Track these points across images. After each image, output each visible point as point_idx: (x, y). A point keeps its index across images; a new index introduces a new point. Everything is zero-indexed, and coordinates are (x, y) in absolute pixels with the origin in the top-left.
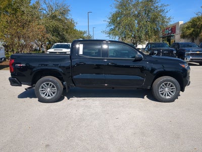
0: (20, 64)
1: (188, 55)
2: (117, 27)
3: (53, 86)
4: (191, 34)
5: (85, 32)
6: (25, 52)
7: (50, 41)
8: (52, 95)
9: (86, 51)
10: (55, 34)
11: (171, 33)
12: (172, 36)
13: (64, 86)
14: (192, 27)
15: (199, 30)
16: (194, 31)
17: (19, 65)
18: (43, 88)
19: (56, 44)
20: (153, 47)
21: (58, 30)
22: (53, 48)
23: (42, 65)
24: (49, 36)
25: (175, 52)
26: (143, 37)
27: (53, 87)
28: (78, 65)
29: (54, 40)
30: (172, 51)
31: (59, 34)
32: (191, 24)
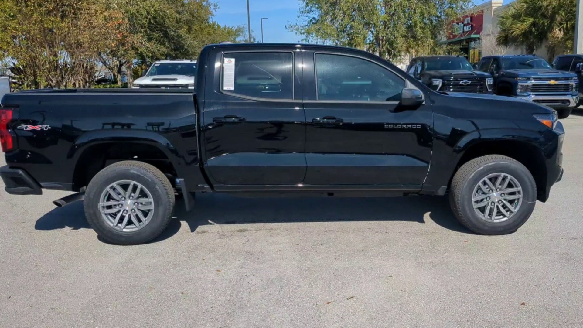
0: (34, 123)
1: (526, 89)
2: (327, 14)
3: (142, 191)
4: (526, 35)
5: (238, 32)
6: (71, 87)
7: (141, 56)
8: (139, 221)
9: (244, 81)
10: (156, 35)
11: (471, 32)
12: (474, 39)
13: (178, 190)
14: (527, 15)
15: (546, 22)
16: (534, 24)
17: (30, 127)
18: (109, 198)
19: (158, 63)
20: (429, 69)
21: (162, 25)
22: (152, 74)
23: (114, 125)
24: (138, 39)
25: (489, 81)
26: (400, 41)
27: (143, 194)
28: (219, 123)
29: (152, 52)
30: (483, 78)
31: (166, 35)
32: (525, 6)
